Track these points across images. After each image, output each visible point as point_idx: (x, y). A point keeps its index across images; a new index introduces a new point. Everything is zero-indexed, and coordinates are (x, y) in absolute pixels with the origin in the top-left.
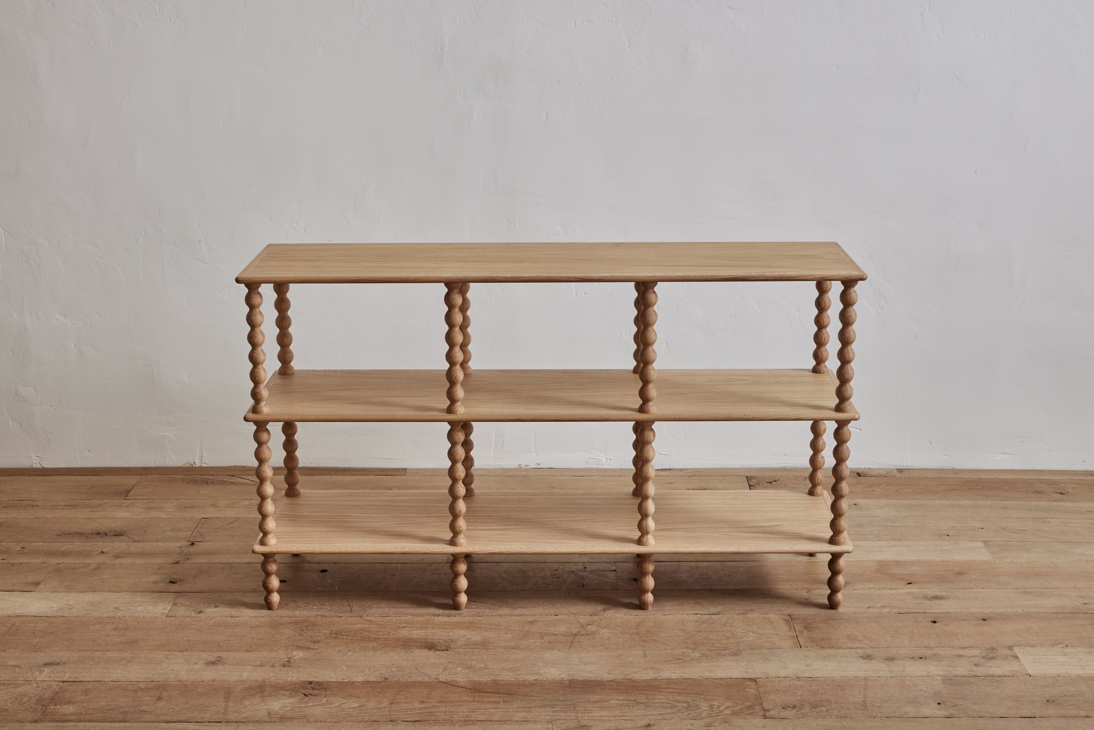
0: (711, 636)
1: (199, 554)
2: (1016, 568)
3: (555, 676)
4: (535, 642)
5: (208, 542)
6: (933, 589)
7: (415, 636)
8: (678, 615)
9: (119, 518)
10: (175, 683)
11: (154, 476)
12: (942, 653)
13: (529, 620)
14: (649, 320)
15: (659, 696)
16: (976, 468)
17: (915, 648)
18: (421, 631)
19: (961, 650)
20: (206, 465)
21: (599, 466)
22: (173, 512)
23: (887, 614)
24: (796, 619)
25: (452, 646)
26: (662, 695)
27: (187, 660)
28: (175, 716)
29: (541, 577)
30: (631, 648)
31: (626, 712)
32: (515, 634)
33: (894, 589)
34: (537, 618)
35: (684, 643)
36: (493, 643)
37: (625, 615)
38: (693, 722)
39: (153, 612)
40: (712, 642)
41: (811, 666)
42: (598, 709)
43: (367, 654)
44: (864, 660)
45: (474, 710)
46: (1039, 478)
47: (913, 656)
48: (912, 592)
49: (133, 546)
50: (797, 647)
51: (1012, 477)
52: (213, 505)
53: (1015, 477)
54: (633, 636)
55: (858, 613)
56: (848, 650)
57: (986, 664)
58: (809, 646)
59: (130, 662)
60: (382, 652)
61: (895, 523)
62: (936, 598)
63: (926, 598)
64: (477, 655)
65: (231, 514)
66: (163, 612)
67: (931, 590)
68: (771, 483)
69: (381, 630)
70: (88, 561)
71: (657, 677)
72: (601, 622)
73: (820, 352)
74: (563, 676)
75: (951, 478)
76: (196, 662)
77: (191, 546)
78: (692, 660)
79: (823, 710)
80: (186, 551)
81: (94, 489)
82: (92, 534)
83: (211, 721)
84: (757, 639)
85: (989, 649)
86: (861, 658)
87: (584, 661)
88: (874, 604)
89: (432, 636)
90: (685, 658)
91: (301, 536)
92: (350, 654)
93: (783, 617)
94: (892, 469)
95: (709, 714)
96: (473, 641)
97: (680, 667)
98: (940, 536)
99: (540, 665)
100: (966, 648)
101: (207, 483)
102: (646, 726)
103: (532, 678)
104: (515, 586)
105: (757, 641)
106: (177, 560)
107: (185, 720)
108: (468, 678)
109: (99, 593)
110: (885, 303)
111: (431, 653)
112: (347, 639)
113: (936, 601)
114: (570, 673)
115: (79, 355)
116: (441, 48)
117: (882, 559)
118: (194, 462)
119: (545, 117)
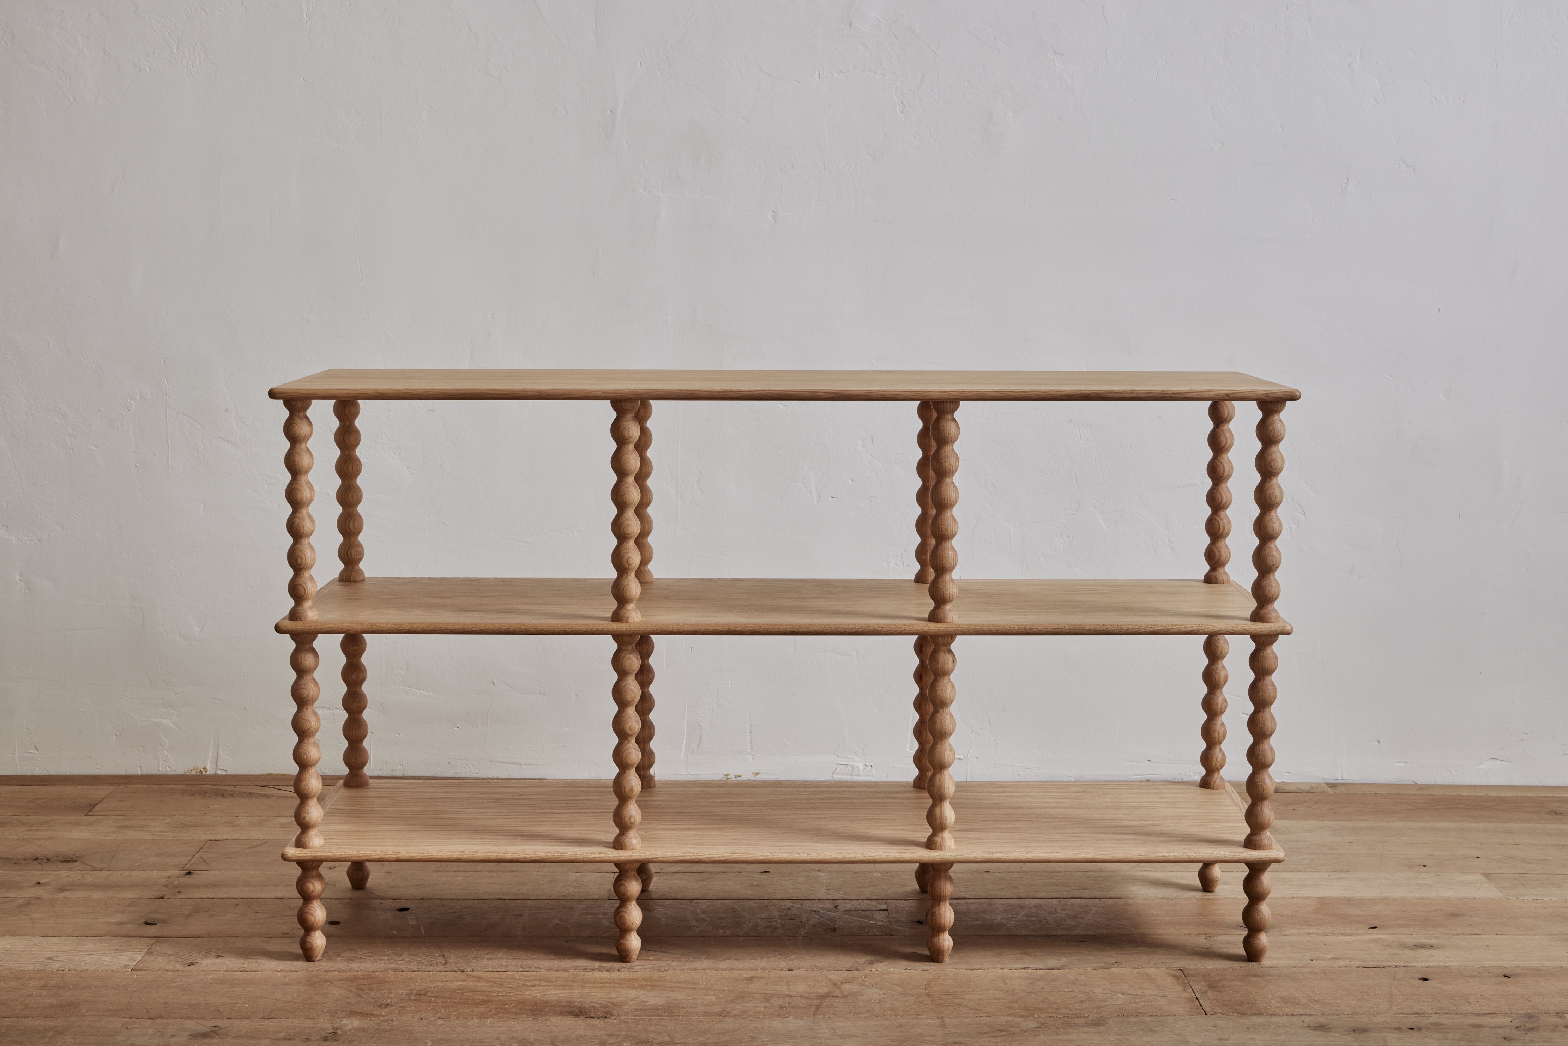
0: (1052, 999)
1: (198, 886)
2: (1545, 908)
4: (755, 1007)
5: (215, 870)
6: (1414, 935)
7: (552, 998)
8: (994, 970)
9: (73, 840)
11: (138, 786)
12: (1446, 1022)
13: (746, 976)
14: (946, 465)
16: (1452, 784)
17: (1400, 1015)
18: (563, 992)
19: (1477, 1017)
20: (223, 773)
21: (852, 777)
22: (162, 831)
23: (1343, 969)
24: (1192, 976)
25: (615, 1012)
27: (159, 1031)
29: (763, 919)
30: (918, 1015)
32: (722, 996)
33: (1350, 935)
34: (759, 973)
35: (1008, 1008)
36: (683, 1008)
37: (906, 969)
39: (111, 964)
40: (1056, 1006)
41: (1225, 1040)
43: (470, 1023)
44: (1316, 1032)
46: (1554, 795)
47: (1397, 1025)
48: (1380, 939)
49: (91, 875)
50: (1201, 1014)
51: (1511, 795)
52: (230, 823)
53: (1515, 795)
54: (922, 999)
55: (1295, 967)
56: (1286, 1018)
57: (1523, 1038)
58: (1219, 1012)
59: (61, 1032)
60: (495, 1020)
61: (1336, 849)
62: (1422, 946)
63: (1405, 946)
64: (657, 1025)
65: (257, 834)
66: (127, 963)
67: (1411, 936)
69: (495, 989)
70: (12, 895)
72: (866, 979)
73: (1217, 548)
75: (1415, 795)
76: (174, 1034)
77: (187, 876)
78: (1023, 1031)
80: (176, 882)
81: (38, 802)
82: (25, 859)
84: (1131, 1003)
85: (1523, 1017)
86: (1310, 1028)
87: (839, 1033)
88: (1320, 955)
89: (581, 998)
90: (1012, 1029)
91: (366, 837)
92: (440, 1022)
93: (1172, 972)
94: (1319, 784)
96: (649, 1005)
97: (1004, 1042)
98: (1412, 866)
99: (765, 1039)
100: (1485, 1014)
101: (223, 796)
104: (721, 931)
105: (1132, 1005)
106: (161, 894)
109: (24, 937)
110: (1303, 517)
111: (580, 1022)
112: (437, 1002)
113: (1422, 951)
115: (28, 591)
116: (611, 111)
117: (1323, 896)
118: (204, 768)
119: (771, 218)
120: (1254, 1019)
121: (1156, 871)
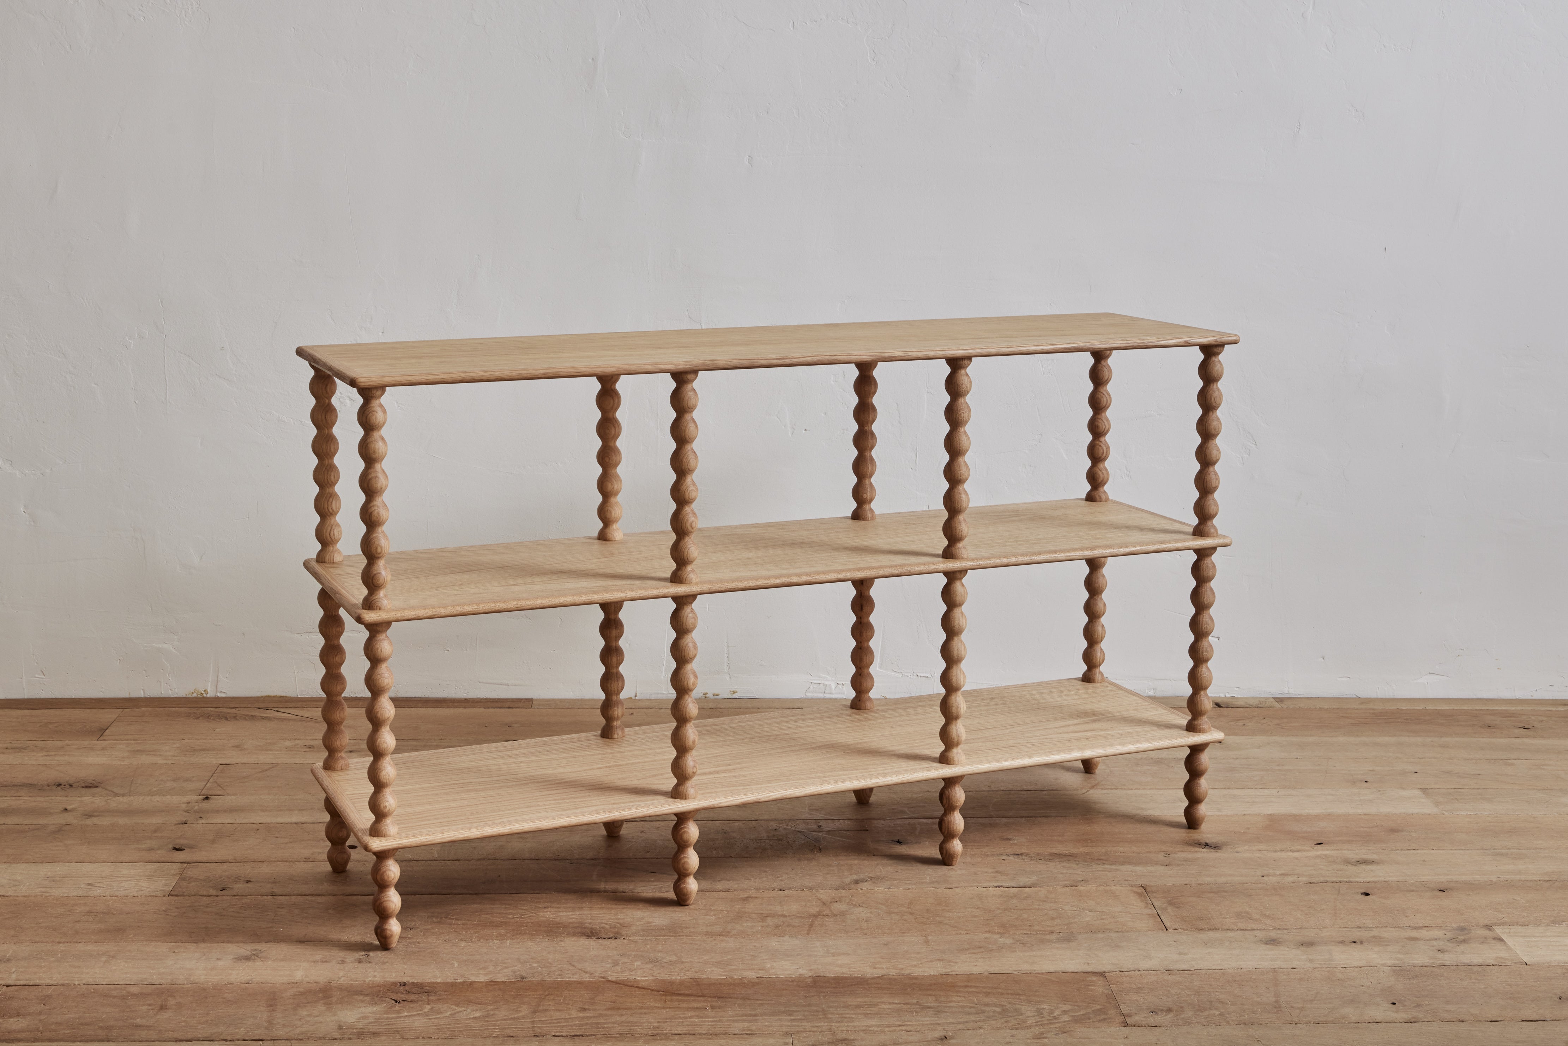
0: (1025, 916)
1: (218, 811)
2: (1477, 823)
3: (790, 972)
4: (753, 926)
5: (230, 795)
6: (1357, 851)
7: (564, 919)
8: (970, 888)
9: (91, 765)
10: (187, 986)
11: (143, 709)
12: (1386, 935)
13: (741, 896)
15: (956, 998)
16: (1392, 697)
17: (1344, 929)
18: (573, 913)
19: (1413, 930)
20: (223, 695)
21: (825, 695)
22: (174, 756)
23: (1292, 884)
24: (1153, 892)
25: (624, 933)
26: (960, 996)
27: (204, 955)
28: (189, 1032)
29: (753, 840)
30: (903, 933)
31: (906, 1020)
32: (721, 916)
33: (1298, 851)
34: (753, 893)
35: (986, 925)
36: (686, 928)
37: (889, 889)
38: (1014, 1032)
39: (149, 889)
40: (1029, 923)
41: (1186, 954)
42: (862, 1016)
43: (491, 944)
44: (1268, 946)
45: (667, 1019)
46: (1488, 708)
47: (1341, 939)
48: (1325, 855)
49: (114, 801)
50: (1162, 930)
51: (1448, 708)
52: (237, 747)
53: (1452, 708)
54: (905, 917)
55: (1247, 883)
56: (1240, 933)
57: (1455, 950)
58: (1179, 927)
59: (114, 957)
60: (514, 941)
61: (1283, 765)
62: (1364, 862)
63: (1347, 862)
64: (663, 945)
65: (265, 758)
66: (163, 889)
67: (1355, 852)
69: (510, 911)
70: (42, 821)
71: (949, 972)
72: (853, 898)
74: (801, 971)
75: (1357, 709)
76: (218, 957)
77: (205, 801)
78: (1001, 947)
79: (1214, 1014)
80: (196, 808)
81: (50, 726)
82: (48, 785)
83: (247, 1038)
84: (1098, 920)
85: (1456, 930)
86: (1262, 942)
87: (832, 951)
88: (1271, 871)
89: (590, 919)
90: (990, 946)
92: (463, 944)
93: (1135, 889)
94: (1267, 698)
95: (1038, 1022)
96: (655, 925)
97: (984, 958)
98: (1354, 782)
99: (764, 958)
100: (1421, 928)
101: (226, 719)
102: (941, 1039)
103: (752, 975)
104: (714, 852)
105: (1099, 922)
106: (184, 819)
107: (206, 1037)
108: (653, 976)
109: (63, 863)
110: (1254, 446)
111: (592, 943)
112: (458, 924)
113: (1363, 866)
114: (812, 968)
115: (33, 524)
116: (593, 59)
117: (1272, 812)
118: (205, 691)
119: (747, 163)
120: (1211, 934)
121: (1116, 789)
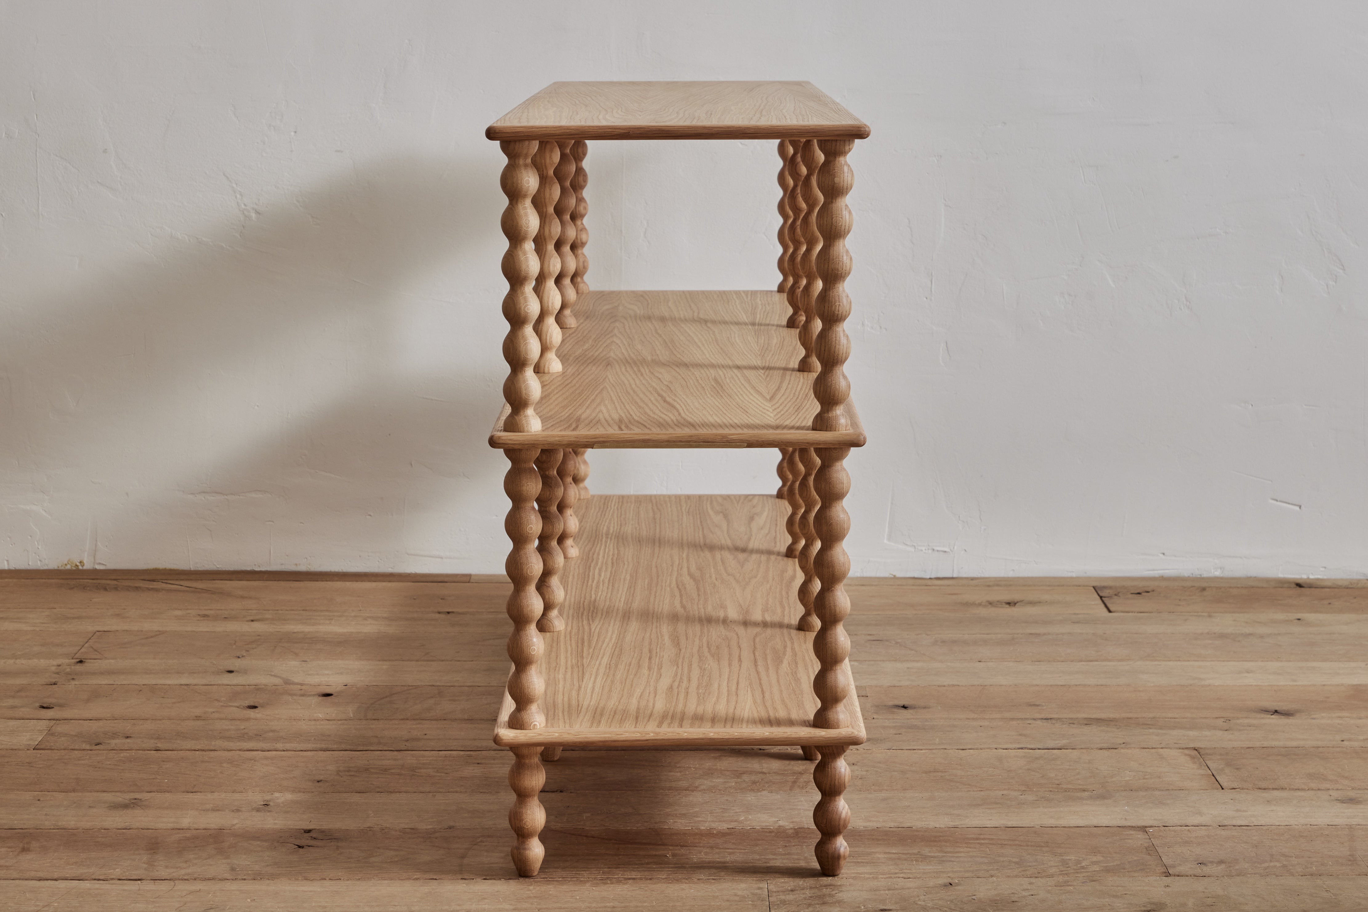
0: (1052, 776)
1: (94, 674)
3: (768, 824)
4: (725, 782)
5: (109, 659)
10: (55, 830)
11: (6, 580)
15: (965, 849)
20: (102, 567)
22: (43, 623)
24: (1208, 755)
26: (970, 848)
27: (75, 803)
28: (56, 872)
30: (905, 790)
31: (904, 868)
32: (687, 773)
35: (1005, 783)
36: (646, 783)
38: (1033, 880)
39: (9, 743)
40: (1057, 782)
41: (1244, 811)
42: (852, 864)
44: (1345, 805)
45: (619, 865)
50: (1217, 789)
52: (118, 616)
55: (1323, 747)
56: (1312, 792)
58: (1238, 787)
60: (441, 793)
64: (617, 798)
65: (150, 626)
66: (27, 743)
68: (1139, 593)
71: (958, 825)
74: (781, 823)
76: (91, 805)
77: (79, 664)
78: (1022, 804)
79: (1275, 866)
80: (68, 670)
83: (123, 878)
84: (1140, 779)
86: (1338, 801)
88: (1353, 737)
90: (1009, 802)
93: (1186, 752)
94: (1359, 580)
95: (1062, 871)
97: (1000, 813)
99: (738, 811)
101: (105, 589)
102: (945, 886)
103: (723, 826)
105: (1141, 781)
106: (54, 681)
107: (74, 877)
108: (604, 826)
114: (794, 820)
117: (1359, 683)
118: (81, 562)
120: (1276, 793)
121: (1169, 661)
